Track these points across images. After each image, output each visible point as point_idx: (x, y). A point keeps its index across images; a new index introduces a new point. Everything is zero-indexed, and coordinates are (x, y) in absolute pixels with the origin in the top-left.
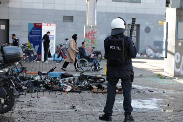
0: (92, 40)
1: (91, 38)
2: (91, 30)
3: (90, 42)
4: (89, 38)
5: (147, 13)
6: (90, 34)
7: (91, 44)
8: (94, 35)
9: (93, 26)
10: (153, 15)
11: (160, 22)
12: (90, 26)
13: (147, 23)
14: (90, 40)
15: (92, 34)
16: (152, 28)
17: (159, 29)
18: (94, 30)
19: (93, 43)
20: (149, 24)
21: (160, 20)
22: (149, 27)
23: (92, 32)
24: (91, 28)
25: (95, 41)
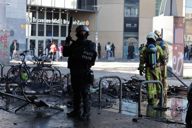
0: (5, 44)
1: (4, 42)
2: (3, 34)
3: (2, 46)
4: (2, 42)
5: (11, 17)
6: (3, 38)
7: (4, 48)
8: (6, 39)
9: (5, 30)
10: (16, 19)
11: (22, 26)
12: (3, 30)
13: (11, 26)
14: (3, 44)
15: (5, 38)
16: (15, 31)
17: (22, 33)
18: (6, 34)
19: (5, 47)
20: (13, 27)
21: (22, 24)
22: (13, 30)
23: (4, 36)
24: (3, 32)
25: (7, 45)
